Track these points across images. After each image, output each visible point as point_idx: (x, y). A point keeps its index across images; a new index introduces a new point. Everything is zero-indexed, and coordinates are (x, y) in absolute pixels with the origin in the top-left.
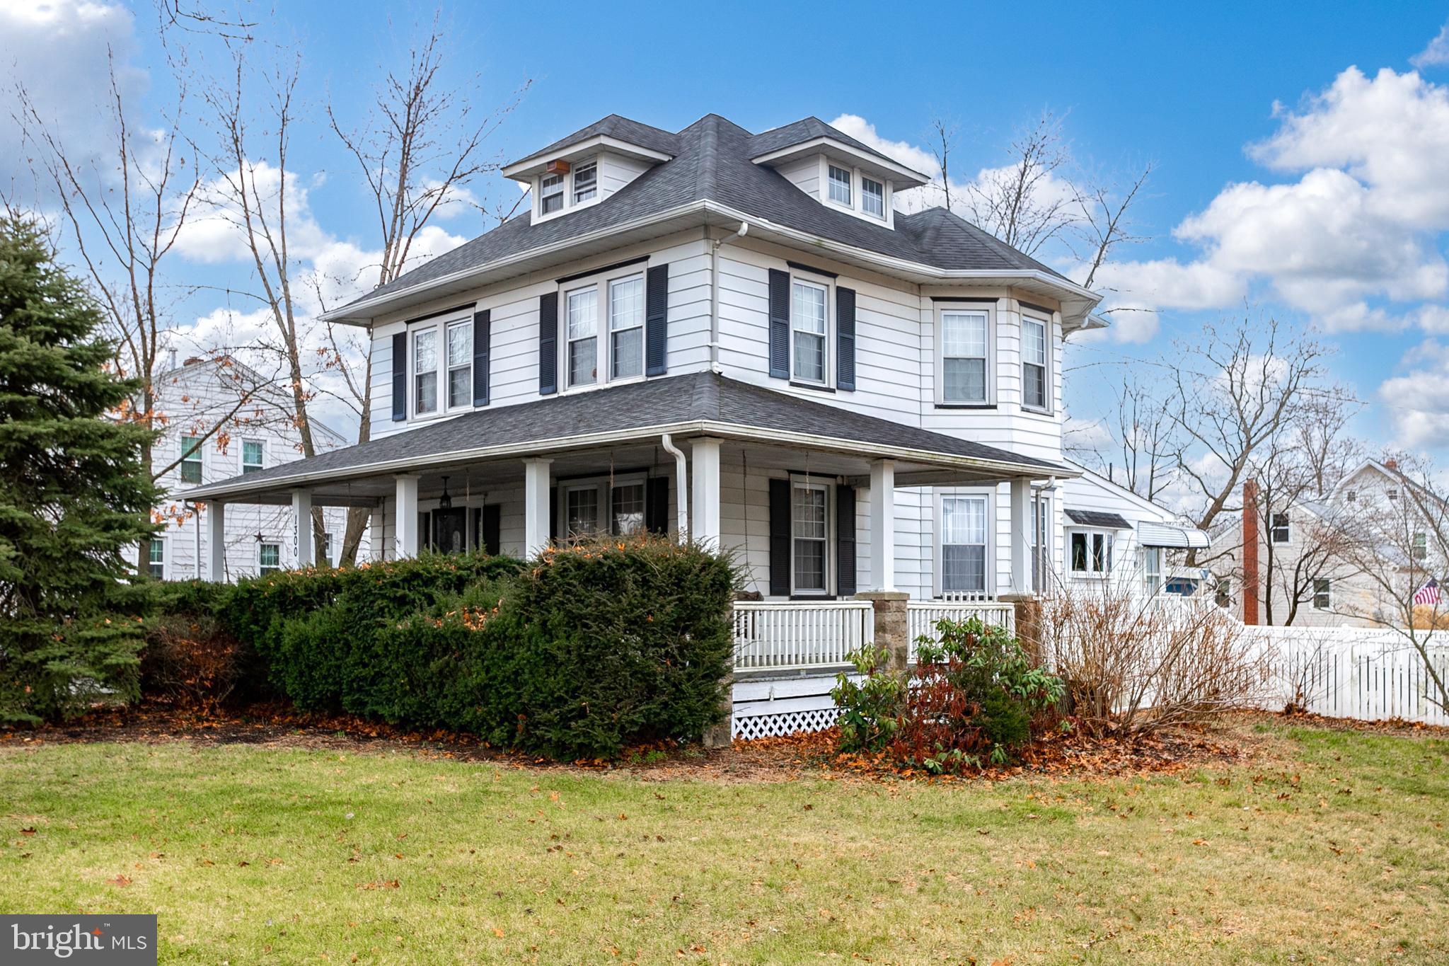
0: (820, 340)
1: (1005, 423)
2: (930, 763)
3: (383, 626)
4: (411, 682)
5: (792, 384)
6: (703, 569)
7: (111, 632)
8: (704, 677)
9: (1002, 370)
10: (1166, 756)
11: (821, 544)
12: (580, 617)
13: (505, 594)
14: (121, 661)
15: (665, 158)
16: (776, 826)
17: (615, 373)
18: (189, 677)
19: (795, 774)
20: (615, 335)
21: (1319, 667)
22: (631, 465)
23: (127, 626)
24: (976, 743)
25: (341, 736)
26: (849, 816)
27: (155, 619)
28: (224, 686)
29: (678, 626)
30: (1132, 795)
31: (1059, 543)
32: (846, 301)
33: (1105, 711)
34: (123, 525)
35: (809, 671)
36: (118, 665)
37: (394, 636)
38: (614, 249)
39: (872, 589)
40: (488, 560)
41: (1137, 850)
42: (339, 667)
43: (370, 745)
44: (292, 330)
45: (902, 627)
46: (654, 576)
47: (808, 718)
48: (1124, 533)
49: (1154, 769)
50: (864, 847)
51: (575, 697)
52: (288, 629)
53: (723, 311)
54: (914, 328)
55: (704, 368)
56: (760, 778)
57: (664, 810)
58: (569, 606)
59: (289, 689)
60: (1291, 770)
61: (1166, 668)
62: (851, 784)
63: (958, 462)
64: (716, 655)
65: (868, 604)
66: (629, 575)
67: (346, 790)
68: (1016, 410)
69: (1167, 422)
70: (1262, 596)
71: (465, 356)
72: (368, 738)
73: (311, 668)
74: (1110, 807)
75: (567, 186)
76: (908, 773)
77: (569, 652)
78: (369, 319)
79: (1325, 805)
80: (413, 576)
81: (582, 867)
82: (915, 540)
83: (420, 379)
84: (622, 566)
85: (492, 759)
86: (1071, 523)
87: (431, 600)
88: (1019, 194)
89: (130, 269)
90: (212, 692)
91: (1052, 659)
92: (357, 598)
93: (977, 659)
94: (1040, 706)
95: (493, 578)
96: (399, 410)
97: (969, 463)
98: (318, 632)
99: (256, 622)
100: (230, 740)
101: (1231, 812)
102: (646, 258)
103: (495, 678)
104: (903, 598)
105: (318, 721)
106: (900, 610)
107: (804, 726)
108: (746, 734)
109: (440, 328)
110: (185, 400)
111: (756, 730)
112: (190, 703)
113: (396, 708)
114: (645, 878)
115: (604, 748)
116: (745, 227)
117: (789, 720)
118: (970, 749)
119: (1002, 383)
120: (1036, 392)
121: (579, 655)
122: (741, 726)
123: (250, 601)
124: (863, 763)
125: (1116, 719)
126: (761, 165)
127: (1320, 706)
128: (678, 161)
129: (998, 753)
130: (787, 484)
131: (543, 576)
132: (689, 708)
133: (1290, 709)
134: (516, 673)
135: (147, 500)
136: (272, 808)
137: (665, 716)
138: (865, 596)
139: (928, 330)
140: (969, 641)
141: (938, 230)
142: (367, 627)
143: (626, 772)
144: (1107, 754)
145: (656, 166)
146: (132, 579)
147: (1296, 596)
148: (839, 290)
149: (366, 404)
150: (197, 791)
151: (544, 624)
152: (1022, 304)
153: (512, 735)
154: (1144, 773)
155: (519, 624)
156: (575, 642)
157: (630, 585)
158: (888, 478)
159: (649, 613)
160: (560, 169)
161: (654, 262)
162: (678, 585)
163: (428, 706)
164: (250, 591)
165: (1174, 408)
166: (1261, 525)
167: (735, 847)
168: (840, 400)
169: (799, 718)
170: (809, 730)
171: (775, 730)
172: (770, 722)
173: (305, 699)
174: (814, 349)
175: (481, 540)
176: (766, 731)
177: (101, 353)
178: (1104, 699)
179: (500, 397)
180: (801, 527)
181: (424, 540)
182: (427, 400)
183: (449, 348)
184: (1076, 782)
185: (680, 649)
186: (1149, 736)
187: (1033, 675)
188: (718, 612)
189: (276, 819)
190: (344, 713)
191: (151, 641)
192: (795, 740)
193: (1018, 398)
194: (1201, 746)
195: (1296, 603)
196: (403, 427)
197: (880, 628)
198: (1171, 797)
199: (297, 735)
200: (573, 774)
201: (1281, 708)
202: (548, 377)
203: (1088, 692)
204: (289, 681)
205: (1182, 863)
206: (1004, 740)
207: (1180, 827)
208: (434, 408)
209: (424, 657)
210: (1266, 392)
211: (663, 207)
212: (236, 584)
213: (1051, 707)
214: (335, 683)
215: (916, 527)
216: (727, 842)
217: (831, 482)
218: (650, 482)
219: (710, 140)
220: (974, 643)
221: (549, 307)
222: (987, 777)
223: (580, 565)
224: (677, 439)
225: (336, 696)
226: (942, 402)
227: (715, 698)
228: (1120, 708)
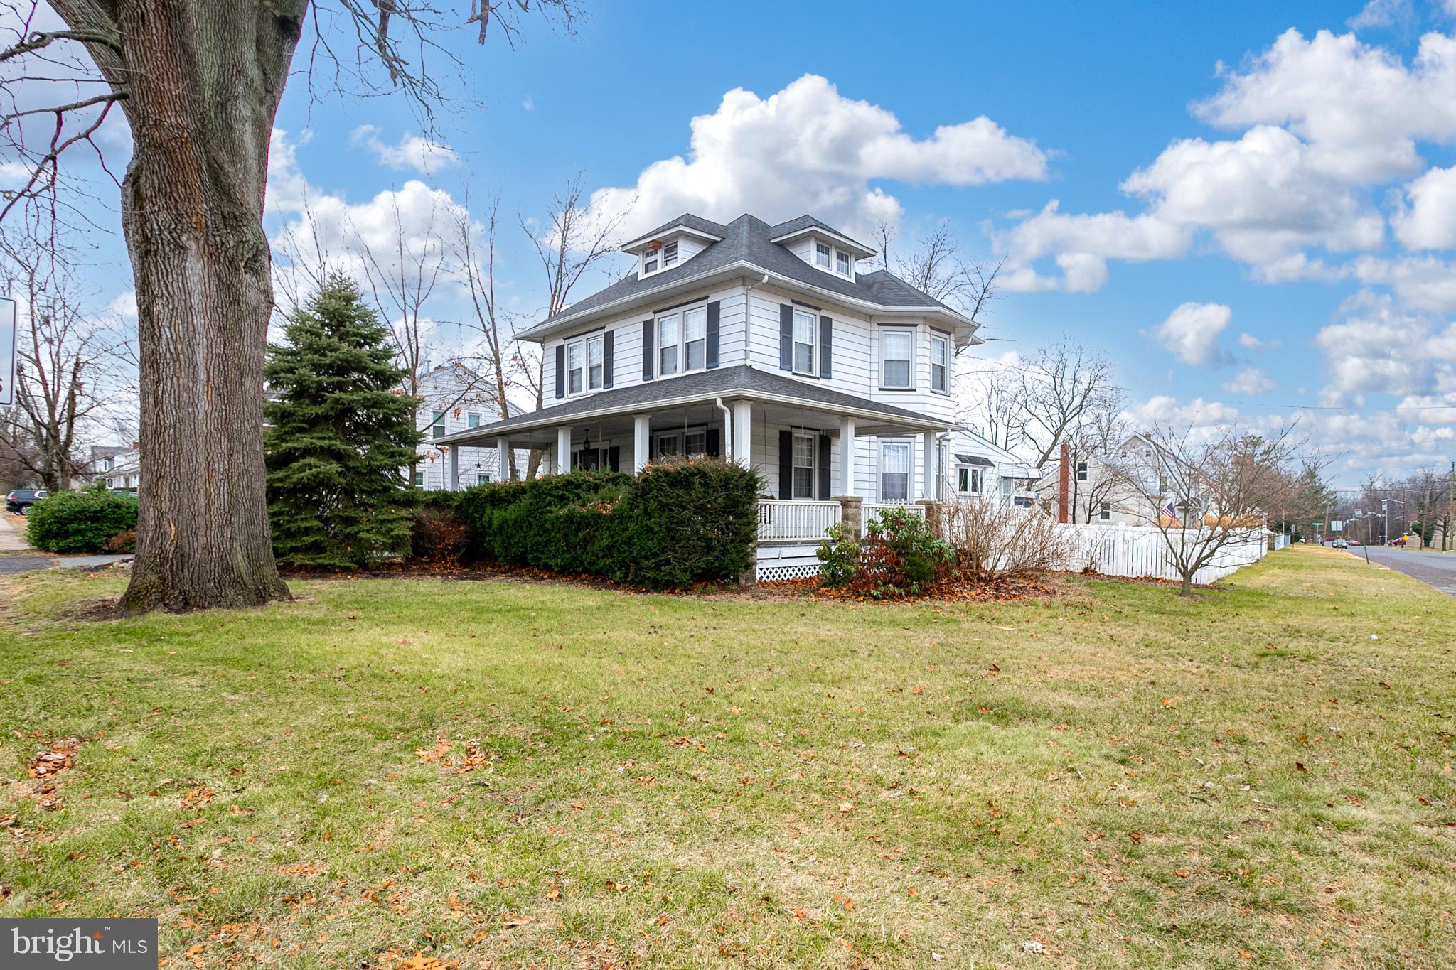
0: (811, 347)
1: (921, 399)
2: (874, 592)
3: (551, 512)
4: (567, 545)
5: (794, 374)
6: (740, 477)
7: (395, 516)
8: (740, 541)
9: (919, 368)
10: (1014, 592)
11: (810, 470)
12: (667, 505)
13: (622, 493)
14: (401, 533)
15: (718, 239)
16: (783, 624)
17: (688, 367)
18: (440, 543)
19: (794, 598)
20: (688, 344)
21: (1105, 547)
22: (699, 422)
23: (404, 513)
24: (902, 581)
25: (527, 578)
26: (826, 620)
27: (420, 509)
28: (459, 550)
29: (726, 511)
30: (993, 611)
31: (951, 473)
32: (826, 325)
33: (978, 566)
34: (401, 454)
35: (803, 542)
36: (399, 536)
37: (557, 518)
38: (688, 292)
39: (841, 495)
40: (612, 474)
41: (997, 638)
42: (525, 537)
43: (544, 582)
44: (497, 346)
45: (858, 518)
46: (711, 480)
47: (802, 570)
48: (990, 469)
49: (1006, 599)
50: (836, 634)
51: (664, 552)
52: (495, 515)
53: (752, 329)
54: (867, 342)
55: (742, 363)
56: (772, 600)
57: (717, 615)
58: (661, 498)
59: (496, 550)
60: (1087, 600)
61: (1015, 539)
62: (828, 604)
63: (893, 419)
64: (748, 528)
65: (838, 503)
66: (696, 480)
67: (530, 603)
68: (928, 392)
69: (1016, 407)
70: (1071, 512)
71: (598, 359)
72: (542, 579)
73: (509, 538)
74: (981, 617)
75: (660, 256)
76: (862, 598)
77: (660, 526)
78: (540, 337)
79: (1107, 618)
80: (568, 483)
81: (669, 642)
82: (866, 469)
83: (572, 373)
84: (693, 474)
85: (615, 589)
86: (960, 463)
87: (579, 497)
88: (930, 269)
89: (404, 311)
90: (451, 553)
91: (947, 534)
92: (536, 497)
93: (903, 533)
94: (940, 561)
95: (616, 485)
96: (559, 392)
97: (900, 420)
98: (513, 517)
99: (477, 512)
100: (463, 579)
101: (1052, 621)
102: (707, 298)
103: (617, 542)
104: (859, 500)
105: (514, 570)
106: (857, 507)
107: (799, 574)
108: (765, 578)
109: (584, 343)
110: (436, 388)
111: (771, 576)
112: (440, 559)
113: (559, 561)
114: (706, 647)
115: (681, 582)
116: (766, 278)
117: (791, 570)
118: (898, 585)
119: (919, 376)
120: (939, 382)
121: (667, 528)
122: (762, 573)
123: (473, 499)
124: (834, 593)
125: (986, 572)
126: (775, 243)
127: (1104, 569)
128: (726, 241)
129: (915, 587)
130: (790, 434)
131: (645, 480)
132: (731, 560)
133: (1086, 570)
134: (629, 539)
135: (414, 440)
136: (488, 611)
137: (717, 564)
138: (836, 499)
139: (875, 343)
140: (898, 521)
141: (882, 284)
142: (542, 513)
143: (694, 596)
144: (979, 591)
145: (713, 244)
146: (406, 487)
147: (1090, 512)
148: (822, 317)
149: (540, 392)
150: (445, 602)
151: (646, 509)
152: (932, 328)
153: (626, 576)
154: (1001, 601)
155: (631, 510)
156: (664, 519)
157: (697, 485)
158: (851, 430)
159: (708, 502)
160: (656, 246)
161: (711, 300)
162: (726, 486)
163: (577, 559)
164: (473, 494)
165: (1020, 399)
166: (1071, 469)
167: (759, 633)
168: (822, 383)
169: (796, 570)
170: (802, 577)
171: (782, 576)
172: (779, 571)
173: (506, 556)
174: (807, 353)
175: (608, 463)
176: (777, 577)
177: (387, 354)
178: (978, 559)
179: (620, 382)
180: (799, 459)
181: (574, 462)
182: (576, 384)
183: (589, 354)
184: (961, 604)
185: (727, 525)
186: (1004, 581)
187: (936, 543)
188: (750, 504)
189: (491, 616)
190: (529, 565)
191: (417, 522)
192: (794, 582)
193: (929, 384)
194: (1035, 588)
195: (1090, 516)
196: (562, 401)
197: (845, 518)
198: (1017, 613)
199: (501, 577)
200: (662, 597)
201: (1081, 570)
202: (648, 371)
203: (968, 555)
204: (496, 546)
205: (1023, 644)
206: (918, 580)
207: (1022, 627)
208: (580, 390)
209: (575, 530)
210: (1075, 390)
211: (717, 266)
212: (465, 490)
213: (946, 562)
214: (523, 547)
215: (866, 461)
216: (754, 630)
217: (816, 433)
218: (708, 432)
219: (746, 228)
220: (902, 524)
221: (648, 328)
222: (908, 601)
223: (667, 474)
224: (726, 401)
225: (524, 553)
226: (883, 387)
227: (747, 554)
228: (988, 564)
